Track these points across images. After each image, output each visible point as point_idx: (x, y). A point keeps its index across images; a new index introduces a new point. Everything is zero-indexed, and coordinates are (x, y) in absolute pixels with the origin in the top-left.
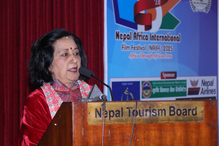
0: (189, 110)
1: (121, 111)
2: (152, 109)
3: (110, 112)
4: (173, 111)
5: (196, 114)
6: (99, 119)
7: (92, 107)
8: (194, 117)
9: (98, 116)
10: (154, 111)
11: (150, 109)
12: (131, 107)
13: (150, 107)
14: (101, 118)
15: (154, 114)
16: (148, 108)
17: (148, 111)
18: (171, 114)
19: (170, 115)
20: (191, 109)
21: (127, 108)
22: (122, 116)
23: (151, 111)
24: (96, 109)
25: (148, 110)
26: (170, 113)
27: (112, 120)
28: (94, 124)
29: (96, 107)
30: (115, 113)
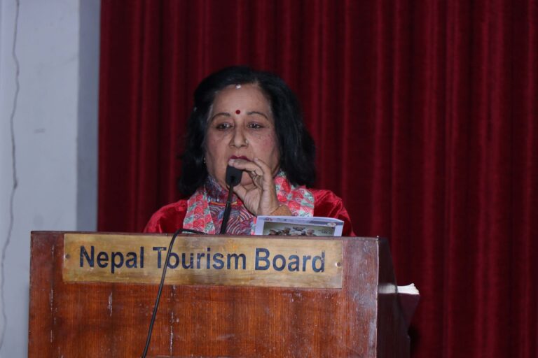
0: (305, 259)
1: (138, 254)
2: (212, 254)
3: (113, 255)
4: (265, 259)
5: (322, 269)
6: (88, 270)
7: (72, 243)
8: (319, 277)
9: (86, 262)
10: (218, 258)
11: (209, 252)
12: (164, 246)
13: (209, 249)
14: (92, 268)
15: (218, 265)
16: (205, 251)
17: (202, 258)
18: (260, 265)
19: (258, 268)
20: (309, 258)
21: (155, 249)
22: (142, 266)
23: (211, 258)
24: (82, 249)
25: (203, 255)
26: (257, 263)
27: (117, 274)
28: (76, 280)
29: (81, 245)
30: (126, 258)
